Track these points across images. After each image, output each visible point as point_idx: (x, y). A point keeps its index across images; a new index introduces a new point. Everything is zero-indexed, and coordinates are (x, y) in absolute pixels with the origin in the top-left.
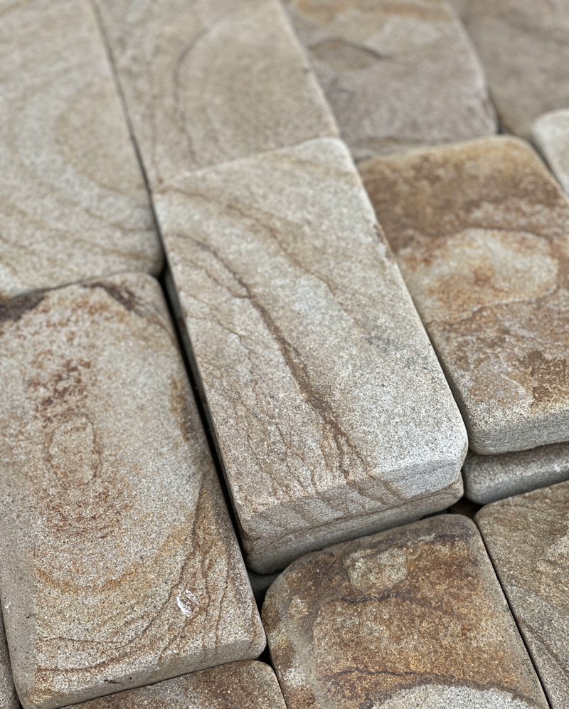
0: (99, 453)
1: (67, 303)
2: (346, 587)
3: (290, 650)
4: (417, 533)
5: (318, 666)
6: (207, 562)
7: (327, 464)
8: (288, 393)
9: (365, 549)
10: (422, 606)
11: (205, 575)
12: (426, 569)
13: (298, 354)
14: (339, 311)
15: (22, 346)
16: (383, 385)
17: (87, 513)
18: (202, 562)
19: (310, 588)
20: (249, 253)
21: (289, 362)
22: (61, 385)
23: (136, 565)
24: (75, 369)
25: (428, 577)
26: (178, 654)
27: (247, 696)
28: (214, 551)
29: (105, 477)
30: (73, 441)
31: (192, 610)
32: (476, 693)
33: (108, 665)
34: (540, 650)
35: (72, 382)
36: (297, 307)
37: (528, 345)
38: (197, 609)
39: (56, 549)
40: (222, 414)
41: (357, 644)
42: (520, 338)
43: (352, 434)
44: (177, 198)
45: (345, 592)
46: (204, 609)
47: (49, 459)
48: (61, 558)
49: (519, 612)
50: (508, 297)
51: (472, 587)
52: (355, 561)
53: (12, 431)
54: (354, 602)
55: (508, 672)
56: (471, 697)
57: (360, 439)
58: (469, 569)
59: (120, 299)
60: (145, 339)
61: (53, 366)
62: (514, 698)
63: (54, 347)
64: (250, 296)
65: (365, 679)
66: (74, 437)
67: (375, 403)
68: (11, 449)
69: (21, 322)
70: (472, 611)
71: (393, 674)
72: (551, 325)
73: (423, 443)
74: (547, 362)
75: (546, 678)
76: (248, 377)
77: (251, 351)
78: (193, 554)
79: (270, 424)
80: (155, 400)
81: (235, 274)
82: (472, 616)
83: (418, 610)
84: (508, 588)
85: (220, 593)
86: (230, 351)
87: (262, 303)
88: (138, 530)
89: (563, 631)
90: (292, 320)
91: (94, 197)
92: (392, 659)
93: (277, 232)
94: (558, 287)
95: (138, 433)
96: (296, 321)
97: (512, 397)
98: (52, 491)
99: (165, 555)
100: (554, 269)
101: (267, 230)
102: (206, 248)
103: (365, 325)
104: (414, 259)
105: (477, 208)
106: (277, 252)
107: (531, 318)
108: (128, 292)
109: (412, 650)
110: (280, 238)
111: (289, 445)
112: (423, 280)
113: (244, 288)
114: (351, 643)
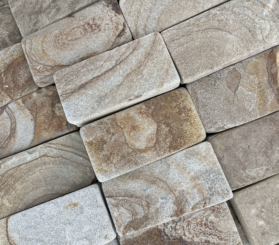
0: (75, 40)
1: (118, 20)
3: (41, 92)
5: (37, 99)
6: (49, 70)
7: (64, 91)
8: (84, 80)
11: (46, 70)
12: (60, 120)
14: (111, 89)
15: (105, 13)
16: (86, 102)
20: (132, 62)
21: (94, 78)
22: (93, 26)
23: (48, 55)
24: (98, 28)
25: (58, 120)
26: (29, 68)
27: (29, 85)
29: (69, 43)
32: (33, 132)
35: (94, 28)
36: (112, 78)
37: (108, 140)
38: (39, 70)
39: (51, 37)
41: (42, 106)
42: (111, 138)
43: (72, 96)
44: (152, 39)
45: (54, 103)
46: (39, 72)
47: (73, 29)
48: (50, 38)
50: (127, 135)
51: (56, 130)
53: (80, 18)
54: (52, 105)
55: (37, 138)
57: (70, 98)
58: (60, 129)
59: (121, 33)
60: (108, 43)
61: (99, 22)
62: (32, 140)
63: (104, 21)
64: (116, 65)
65: (35, 109)
66: (79, 33)
69: (112, 11)
71: (36, 115)
72: (117, 146)
74: (103, 145)
76: (89, 69)
77: (98, 68)
78: (51, 67)
79: (75, 76)
80: (91, 49)
81: (124, 60)
82: (49, 130)
83: (50, 119)
85: (42, 74)
86: (98, 63)
87: (115, 68)
88: (56, 53)
90: (108, 77)
91: (154, 17)
92: (39, 114)
93: (139, 69)
94: (133, 149)
95: (81, 47)
96: (108, 78)
97: (88, 136)
98: (65, 32)
99: (50, 61)
100: (141, 148)
101: (140, 65)
102: (134, 50)
103: (106, 96)
104: (141, 109)
105: (166, 126)
106: (132, 70)
107: (119, 141)
108: (123, 35)
109: (41, 118)
110: (137, 70)
111: (69, 82)
112: (132, 112)
113: (119, 63)
114: (43, 105)
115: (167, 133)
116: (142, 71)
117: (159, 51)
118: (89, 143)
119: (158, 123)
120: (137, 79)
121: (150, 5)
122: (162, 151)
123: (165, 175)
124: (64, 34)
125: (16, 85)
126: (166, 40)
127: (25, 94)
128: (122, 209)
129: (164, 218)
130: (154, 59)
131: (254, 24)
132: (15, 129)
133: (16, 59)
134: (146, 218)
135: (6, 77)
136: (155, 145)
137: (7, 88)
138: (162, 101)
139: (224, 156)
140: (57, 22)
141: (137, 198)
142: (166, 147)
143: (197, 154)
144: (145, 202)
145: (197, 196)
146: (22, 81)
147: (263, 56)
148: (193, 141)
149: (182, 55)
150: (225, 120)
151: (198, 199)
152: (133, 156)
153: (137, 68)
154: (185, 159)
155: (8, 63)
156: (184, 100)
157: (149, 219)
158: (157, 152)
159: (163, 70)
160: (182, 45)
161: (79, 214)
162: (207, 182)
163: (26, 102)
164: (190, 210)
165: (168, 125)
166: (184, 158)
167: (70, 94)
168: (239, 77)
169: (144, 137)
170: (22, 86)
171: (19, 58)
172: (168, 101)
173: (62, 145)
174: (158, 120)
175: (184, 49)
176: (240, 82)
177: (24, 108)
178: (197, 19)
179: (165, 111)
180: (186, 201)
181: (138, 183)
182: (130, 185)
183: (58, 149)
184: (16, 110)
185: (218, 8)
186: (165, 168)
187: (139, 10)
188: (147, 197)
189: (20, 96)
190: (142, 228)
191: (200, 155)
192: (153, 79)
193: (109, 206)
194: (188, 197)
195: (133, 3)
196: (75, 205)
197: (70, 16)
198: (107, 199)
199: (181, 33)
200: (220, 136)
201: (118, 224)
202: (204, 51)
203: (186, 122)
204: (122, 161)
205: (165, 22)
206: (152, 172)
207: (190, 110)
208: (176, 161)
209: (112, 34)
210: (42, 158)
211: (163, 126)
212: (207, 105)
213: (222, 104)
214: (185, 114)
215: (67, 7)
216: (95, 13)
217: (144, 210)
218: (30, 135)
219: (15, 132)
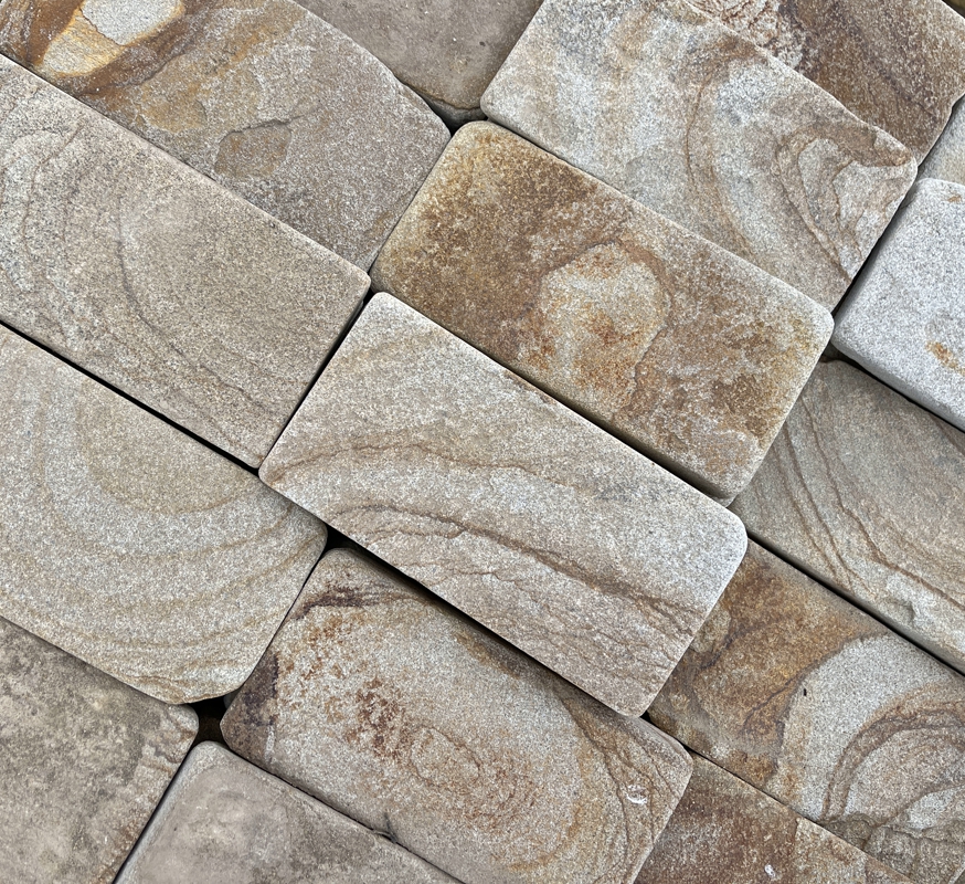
0: (463, 745)
1: (300, 644)
2: (697, 658)
3: (700, 734)
5: (728, 730)
6: (622, 754)
7: (667, 635)
8: (584, 597)
10: (759, 628)
11: (631, 765)
12: (740, 599)
13: (558, 555)
14: (553, 486)
15: (305, 712)
16: (651, 533)
17: (503, 797)
18: (619, 757)
19: (675, 680)
20: (422, 484)
21: (556, 568)
22: (374, 718)
23: (577, 801)
24: (371, 696)
25: (746, 605)
27: (707, 795)
28: (620, 742)
30: (433, 753)
31: (645, 796)
32: (838, 658)
35: (380, 708)
36: (514, 509)
37: (705, 381)
38: (647, 792)
39: (508, 841)
40: (546, 654)
41: (739, 692)
42: (693, 379)
43: (665, 595)
44: (302, 475)
45: (698, 662)
46: (652, 788)
47: (429, 783)
50: (644, 337)
51: (779, 586)
53: (377, 787)
54: (711, 664)
55: (847, 627)
56: (837, 663)
57: (675, 594)
58: (766, 575)
59: (340, 602)
60: (400, 620)
61: (351, 709)
62: (862, 640)
63: (333, 692)
64: (464, 528)
65: (765, 711)
66: (431, 750)
67: (658, 553)
68: (392, 800)
69: (281, 694)
70: (793, 604)
71: (779, 692)
72: (702, 344)
73: (724, 561)
74: (732, 387)
76: (537, 607)
77: (516, 581)
78: (606, 757)
79: (593, 635)
80: (460, 664)
81: (429, 515)
82: (796, 608)
83: (759, 634)
85: (652, 766)
86: (497, 594)
87: (478, 525)
90: (520, 523)
91: (215, 526)
92: (770, 682)
93: (426, 444)
94: (670, 294)
95: (476, 704)
96: (525, 523)
97: (742, 450)
98: (460, 805)
99: (588, 776)
100: (649, 274)
101: (416, 448)
102: (379, 507)
103: (586, 485)
104: (535, 355)
105: (529, 247)
106: (446, 465)
107: (681, 349)
108: (341, 591)
109: (778, 665)
110: (434, 449)
111: (625, 642)
112: (564, 374)
113: (451, 524)
114: (736, 694)
115: (547, 230)
116: (428, 429)
117: (326, 423)
118: (759, 434)
119: (538, 275)
120: (465, 424)
121: (185, 570)
122: (610, 208)
123: (665, 156)
124: (468, 801)
125: (743, 842)
126: (273, 432)
127: (742, 785)
128: (848, 208)
129: (783, 79)
130: (366, 420)
131: (41, 192)
132: (873, 727)
134: (819, 126)
136: (611, 240)
137: (772, 864)
138: (465, 312)
139: (482, 44)
140: (443, 863)
141: (785, 191)
142: (588, 206)
143: (541, 108)
144: (779, 159)
145: (655, 32)
146: (715, 832)
147: (123, 111)
148: (512, 145)
149: (287, 345)
150: (385, 99)
151: (663, 26)
152: (690, 280)
153: (430, 451)
154: (582, 131)
156: (413, 251)
157: (818, 117)
158: (624, 221)
159: (382, 366)
160: (256, 369)
161: (955, 321)
162: (599, 32)
163: (766, 761)
164: (709, 24)
165: (522, 246)
166: (581, 137)
167: (663, 607)
168: (232, 141)
169: (610, 286)
170: (730, 817)
172: (451, 295)
173: (807, 529)
174: (530, 283)
175: (266, 354)
176: (246, 125)
177: (787, 753)
178: (138, 381)
179: (486, 283)
180: (694, 51)
181: (742, 218)
182: (767, 236)
183: (828, 532)
184: (814, 777)
185: (56, 341)
186: (646, 173)
187: (223, 597)
188: (761, 163)
189: (763, 798)
190: (853, 119)
191: (538, 99)
192: (432, 379)
193: (866, 254)
194: (680, 54)
195: (214, 634)
196: (941, 351)
197: (390, 836)
198: (852, 274)
199: (218, 399)
200: (434, 90)
201: (894, 191)
202: (233, 284)
203: (475, 202)
204: (730, 296)
205: (211, 479)
206: (684, 200)
207: (429, 216)
208: (606, 152)
209: (363, 630)
210: (891, 559)
211: (536, 255)
212: (379, 177)
213: (346, 135)
214: (451, 222)
215: (371, 868)
216: (325, 751)
217: (803, 149)
218: (853, 660)
219: (883, 720)
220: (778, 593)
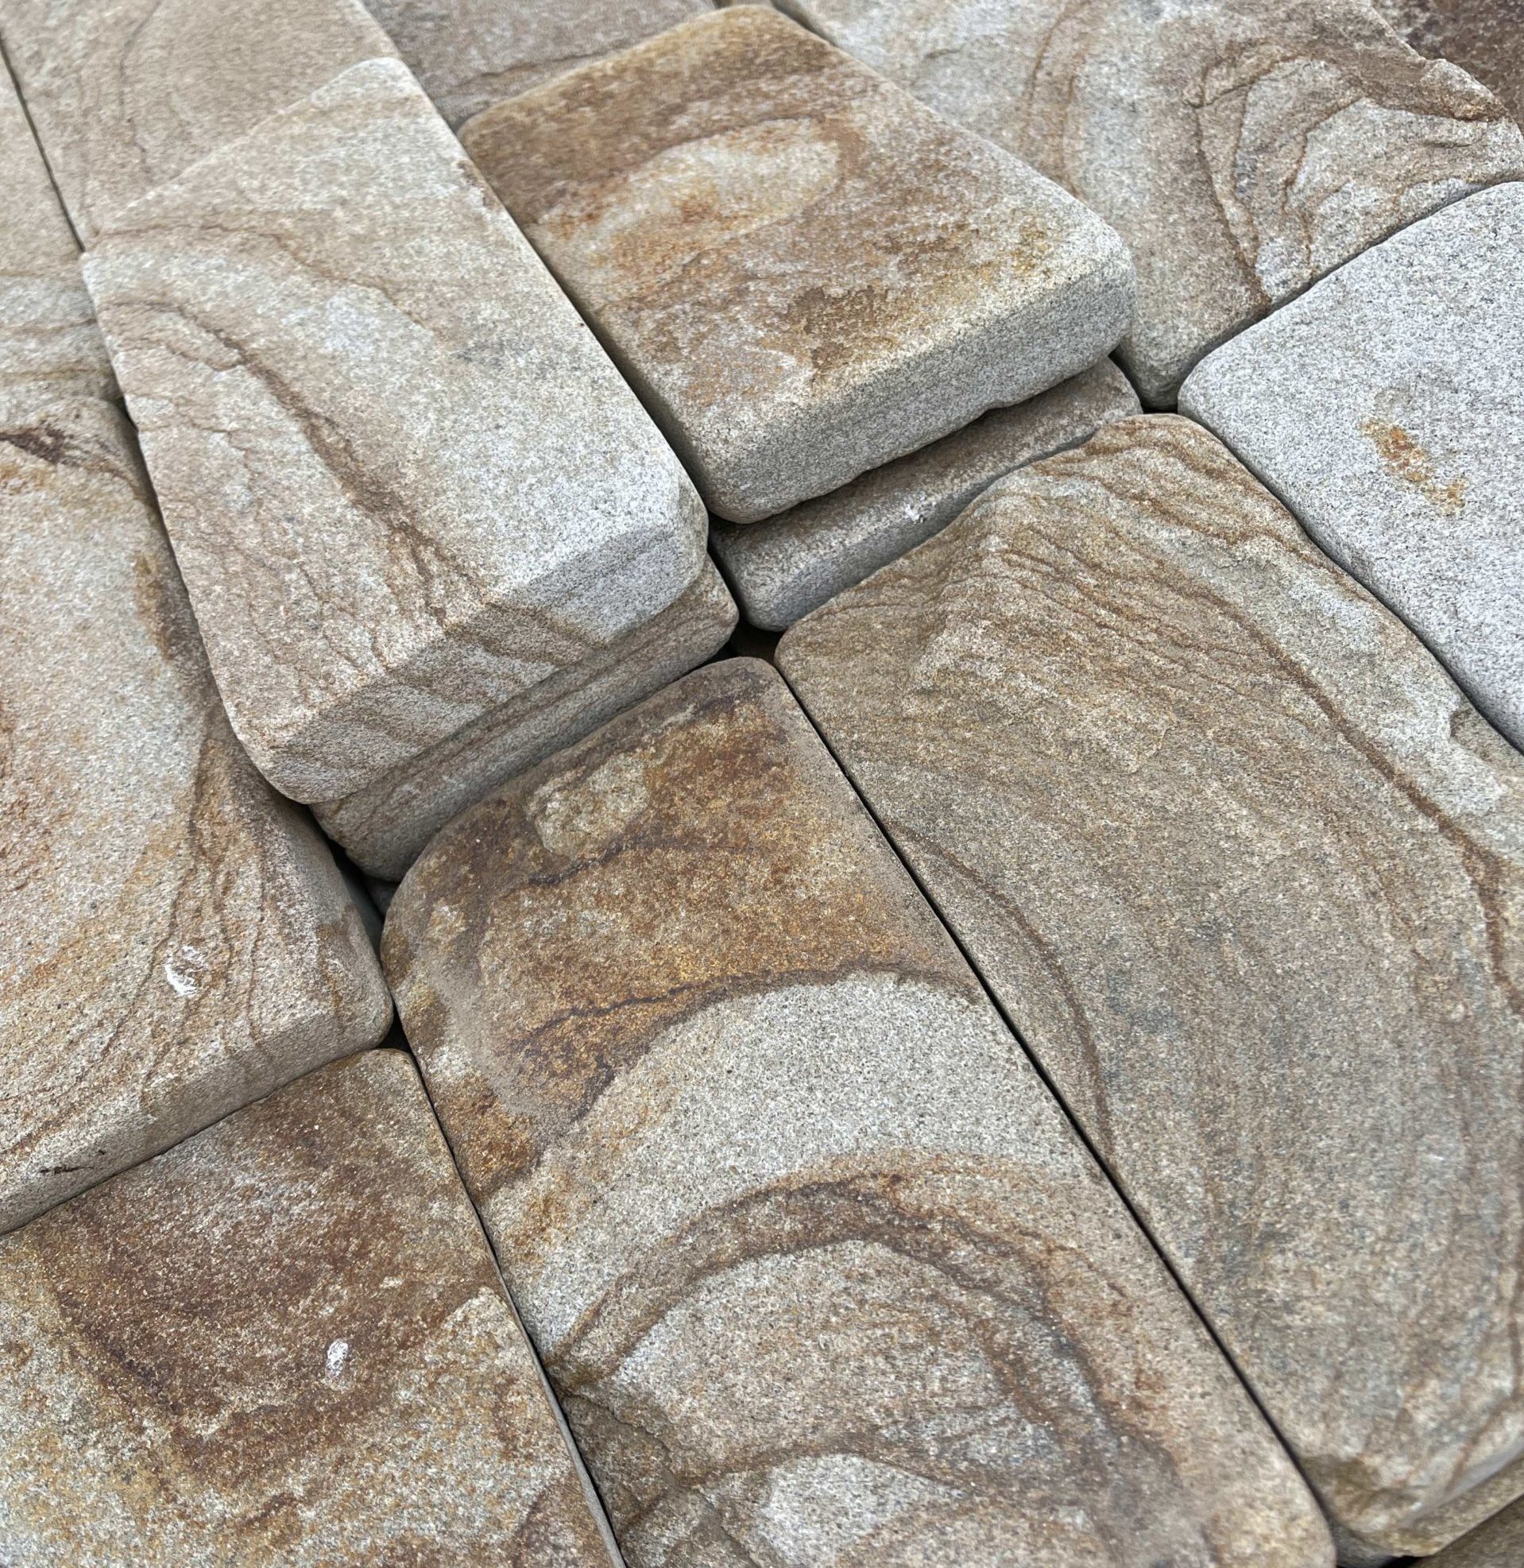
2: (536, 857)
3: (437, 1011)
4: (658, 714)
5: (495, 1027)
6: (221, 878)
7: (402, 609)
8: (322, 506)
9: (560, 772)
10: (687, 849)
11: (219, 907)
13: (334, 426)
14: (406, 326)
16: (497, 427)
18: (212, 882)
19: (466, 879)
20: (241, 288)
21: (321, 449)
23: (84, 926)
25: (691, 792)
26: (178, 1079)
27: (353, 1127)
28: (233, 854)
29: (20, 771)
31: (199, 983)
32: (819, 993)
33: (38, 1138)
34: (935, 870)
37: (794, 287)
38: (208, 978)
40: (203, 582)
41: (568, 961)
42: (773, 279)
43: (446, 536)
44: (116, 247)
45: (535, 867)
46: (222, 975)
49: (883, 808)
50: (749, 223)
52: (544, 801)
54: (553, 882)
55: (878, 931)
56: (811, 1003)
58: (770, 752)
59: (38, 448)
64: (246, 359)
65: (592, 1027)
67: (485, 464)
70: (788, 832)
71: (647, 1000)
72: (836, 241)
73: (586, 507)
74: (836, 301)
75: (961, 924)
76: (246, 498)
77: (250, 452)
78: (193, 870)
79: (289, 569)
81: (218, 332)
82: (789, 841)
83: (677, 859)
84: (855, 769)
85: (252, 932)
86: (212, 464)
87: (267, 363)
88: (85, 856)
89: (977, 819)
90: (324, 371)
92: (642, 971)
93: (289, 237)
94: (842, 180)
95: (80, 673)
96: (330, 372)
97: (771, 379)
99: (139, 889)
100: (832, 157)
101: (271, 240)
102: (166, 307)
103: (455, 333)
104: (568, 221)
105: (681, 113)
106: (290, 268)
107: (794, 242)
108: (51, 434)
109: (679, 943)
110: (294, 246)
112: (585, 248)
113: (233, 350)
115: (725, 99)
116: (306, 217)
117: (195, 189)
118: (823, 367)
119: (662, 144)
120: (357, 219)
122: (842, 84)
123: (1000, 56)
127: (434, 1150)
128: (1314, 173)
130: (242, 192)
132: (806, 1191)
133: (66, 1301)
134: (1319, 46)
135: (237, 1379)
136: (809, 116)
137: (353, 1344)
141: (1197, 134)
142: (812, 80)
144: (1209, 78)
152: (891, 168)
155: (87, 1385)
158: (850, 99)
159: (315, 132)
163: (523, 1136)
165: (674, 112)
169: (757, 163)
171: (62, 1273)
174: (645, 149)
177: (577, 1144)
181: (1089, 161)
184: (602, 1237)
186: (954, 75)
188: (1168, 80)
189: (453, 1200)
196: (1397, 444)
204: (940, 190)
205: (34, 245)
206: (998, 120)
208: (899, 34)
209: (30, 497)
211: (682, 122)
217: (1265, 71)
218: (851, 1011)
219: (839, 1188)
220: (769, 797)
